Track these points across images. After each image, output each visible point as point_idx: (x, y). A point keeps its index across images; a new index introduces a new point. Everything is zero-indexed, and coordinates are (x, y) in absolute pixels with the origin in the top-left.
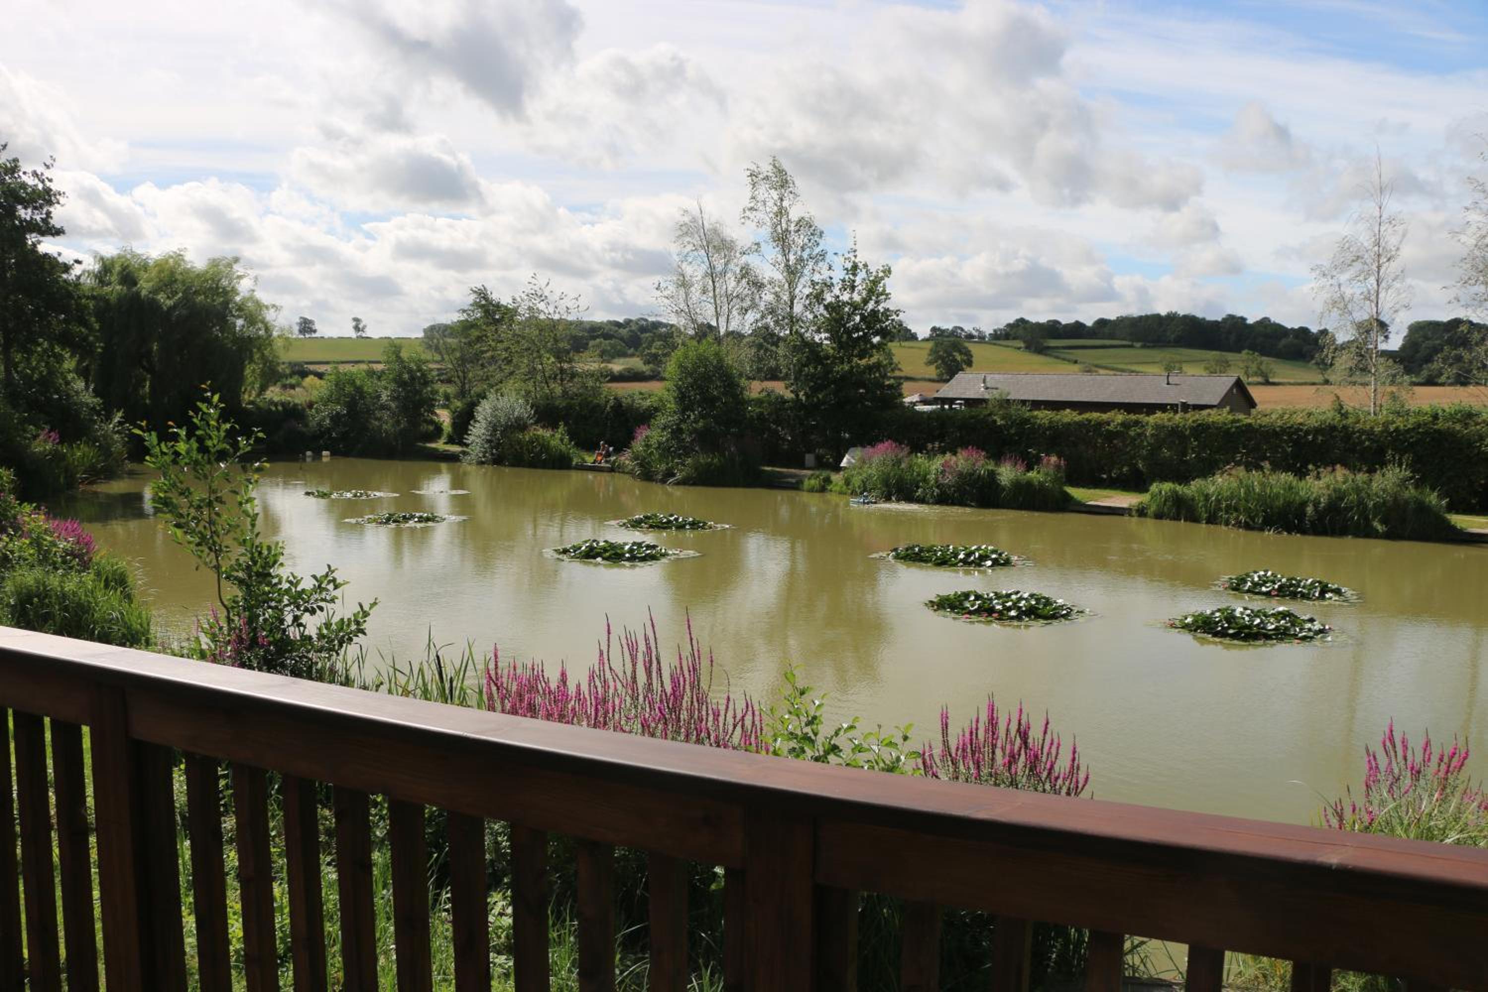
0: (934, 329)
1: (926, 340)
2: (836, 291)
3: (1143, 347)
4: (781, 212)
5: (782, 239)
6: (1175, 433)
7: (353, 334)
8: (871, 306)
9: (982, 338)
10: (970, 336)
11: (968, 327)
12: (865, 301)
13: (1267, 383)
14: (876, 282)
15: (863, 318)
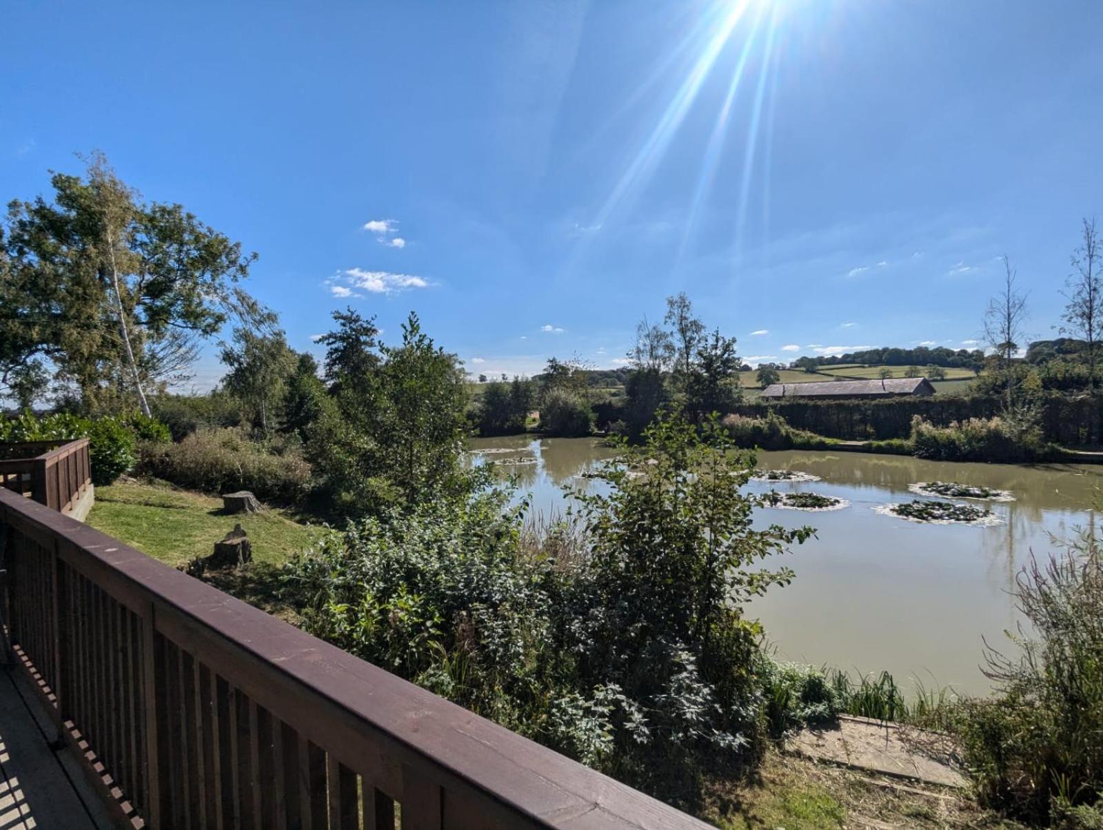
0: (760, 365)
1: (756, 370)
2: (709, 350)
3: (870, 367)
4: (683, 318)
5: (683, 331)
6: (890, 406)
7: (503, 381)
8: (726, 356)
9: (784, 369)
10: (778, 368)
11: (777, 363)
12: (723, 354)
13: (943, 380)
14: (728, 345)
15: (722, 362)
